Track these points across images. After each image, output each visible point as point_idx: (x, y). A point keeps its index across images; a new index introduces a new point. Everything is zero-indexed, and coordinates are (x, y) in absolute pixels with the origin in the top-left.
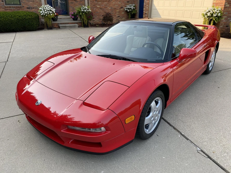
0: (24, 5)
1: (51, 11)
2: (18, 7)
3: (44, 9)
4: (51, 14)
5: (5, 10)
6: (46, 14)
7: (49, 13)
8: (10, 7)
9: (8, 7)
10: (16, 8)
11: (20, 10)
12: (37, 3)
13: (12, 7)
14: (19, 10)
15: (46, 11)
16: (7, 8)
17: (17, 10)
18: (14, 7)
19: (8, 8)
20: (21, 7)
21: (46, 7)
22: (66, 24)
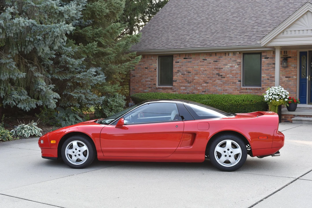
0: (264, 86)
1: (278, 95)
2: (257, 89)
3: (270, 92)
4: (277, 100)
5: (240, 92)
6: (270, 100)
7: (274, 98)
8: (246, 89)
9: (244, 89)
10: (253, 90)
11: (258, 93)
12: (283, 83)
13: (249, 89)
14: (256, 93)
15: (272, 95)
16: (242, 91)
17: (255, 93)
18: (252, 89)
19: (244, 91)
20: (260, 89)
21: (273, 89)
22: (307, 117)
